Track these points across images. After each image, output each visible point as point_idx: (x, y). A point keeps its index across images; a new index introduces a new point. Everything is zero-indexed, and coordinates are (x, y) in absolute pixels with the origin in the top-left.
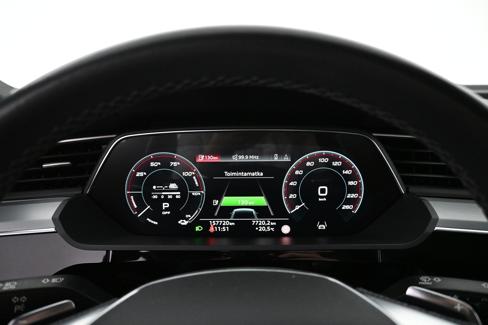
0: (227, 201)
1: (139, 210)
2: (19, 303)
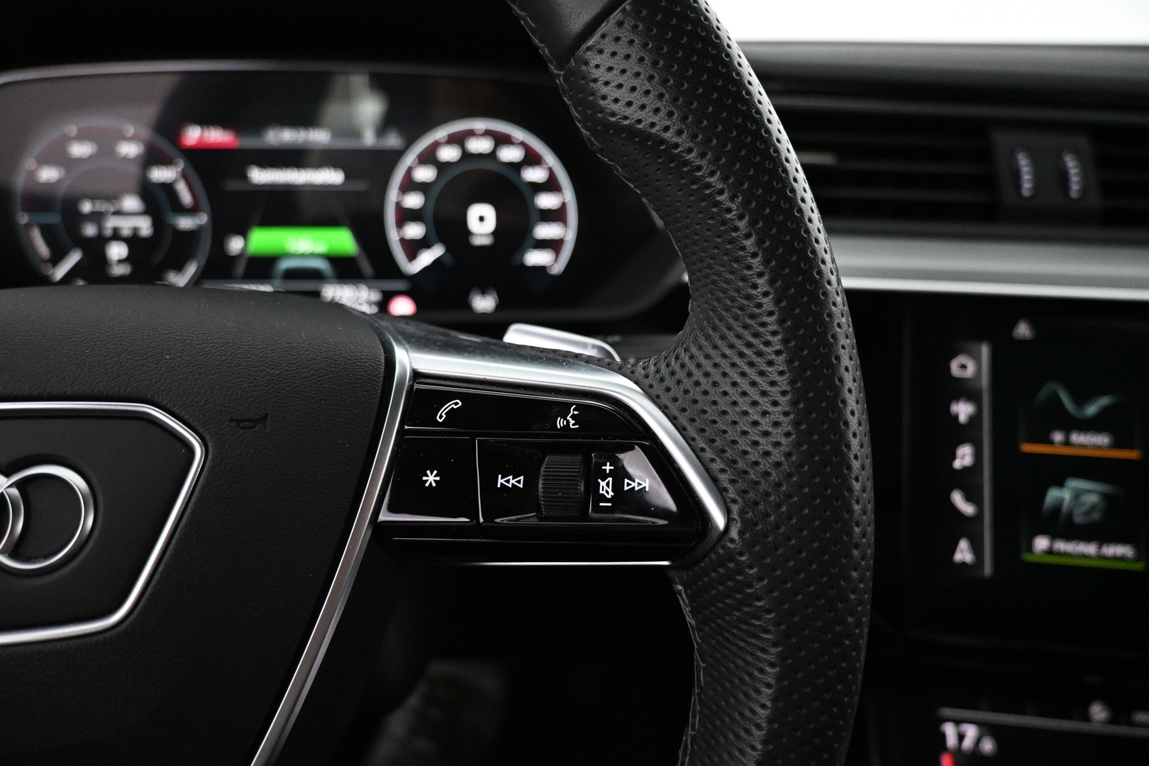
0: (263, 240)
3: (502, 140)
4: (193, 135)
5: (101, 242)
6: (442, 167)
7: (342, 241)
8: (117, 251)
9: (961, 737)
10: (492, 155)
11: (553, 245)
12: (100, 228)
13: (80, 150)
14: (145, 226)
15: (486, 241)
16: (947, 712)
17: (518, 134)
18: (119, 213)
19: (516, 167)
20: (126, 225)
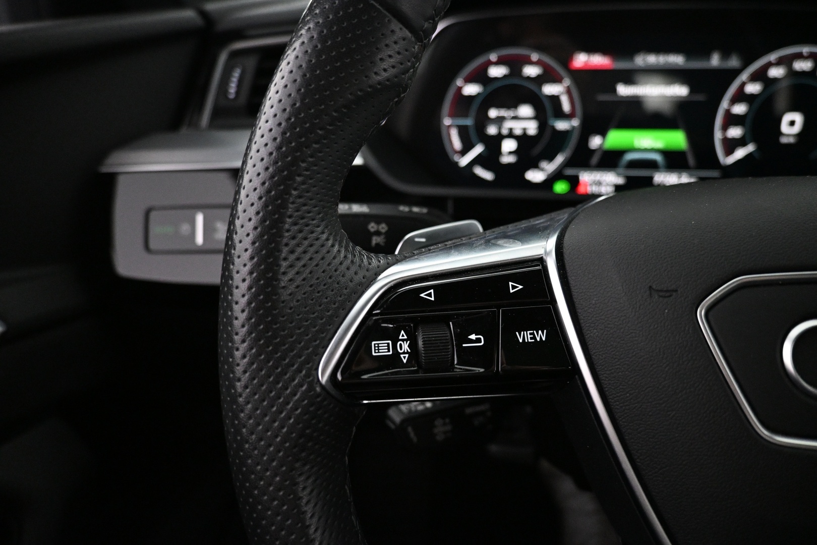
0: (616, 138)
1: (463, 152)
2: (378, 233)
4: (581, 60)
6: (769, 82)
7: (676, 139)
8: (509, 145)
12: (500, 129)
13: (496, 72)
14: (532, 128)
15: (792, 140)
18: (516, 118)
20: (519, 127)
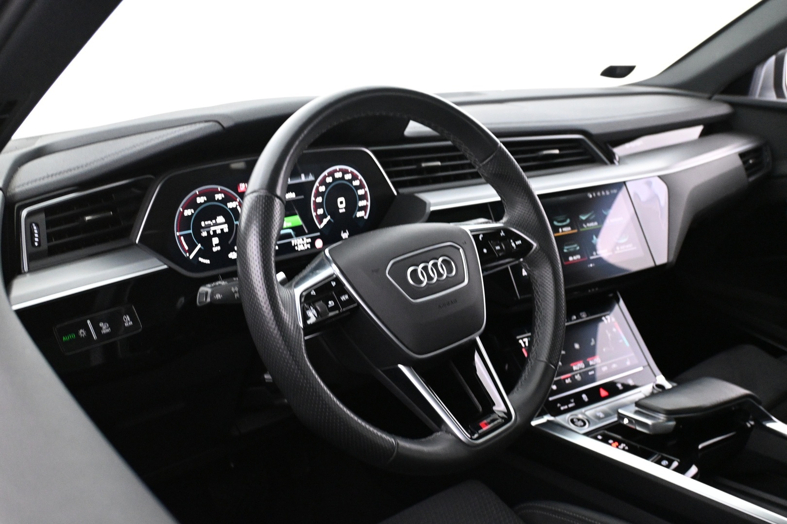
1: (190, 250)
3: (345, 172)
5: (209, 237)
6: (328, 186)
7: (296, 220)
8: (215, 240)
9: (524, 343)
10: (343, 178)
11: (364, 208)
12: (208, 232)
13: (200, 200)
14: (226, 228)
15: (344, 210)
16: (518, 337)
17: (350, 169)
18: (216, 224)
19: (350, 181)
20: (218, 229)
